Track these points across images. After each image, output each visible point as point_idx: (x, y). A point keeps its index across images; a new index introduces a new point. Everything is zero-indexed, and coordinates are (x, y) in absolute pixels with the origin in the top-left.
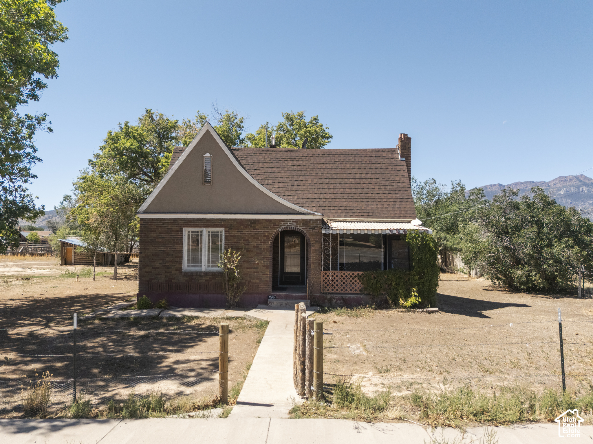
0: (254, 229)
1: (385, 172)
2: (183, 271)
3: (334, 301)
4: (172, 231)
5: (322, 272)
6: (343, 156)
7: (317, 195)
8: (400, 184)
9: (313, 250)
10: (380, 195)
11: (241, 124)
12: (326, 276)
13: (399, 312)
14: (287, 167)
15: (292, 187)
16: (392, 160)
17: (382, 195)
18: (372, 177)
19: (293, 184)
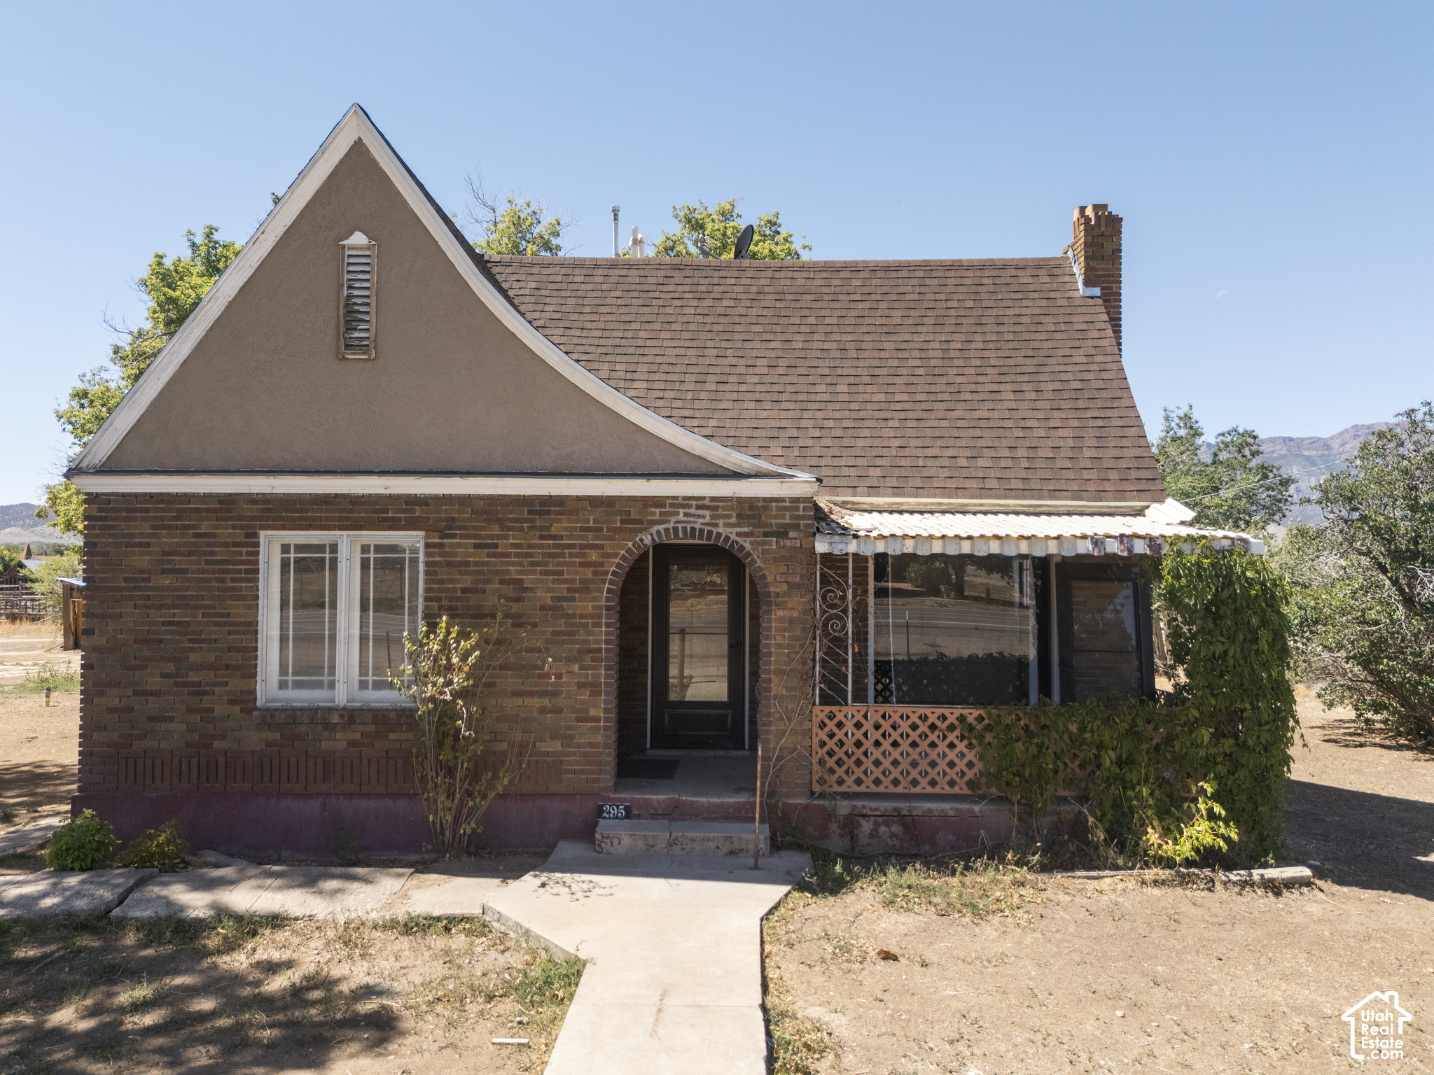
0: (542, 537)
1: (1032, 336)
2: (259, 704)
3: (866, 826)
4: (215, 545)
5: (817, 709)
6: (879, 282)
7: (791, 414)
8: (1090, 376)
9: (781, 620)
10: (1021, 414)
11: (552, 239)
12: (831, 725)
13: (1143, 882)
14: (681, 319)
15: (699, 387)
16: (1052, 295)
17: (1029, 414)
18: (986, 354)
19: (702, 378)
